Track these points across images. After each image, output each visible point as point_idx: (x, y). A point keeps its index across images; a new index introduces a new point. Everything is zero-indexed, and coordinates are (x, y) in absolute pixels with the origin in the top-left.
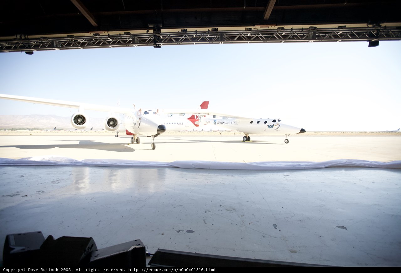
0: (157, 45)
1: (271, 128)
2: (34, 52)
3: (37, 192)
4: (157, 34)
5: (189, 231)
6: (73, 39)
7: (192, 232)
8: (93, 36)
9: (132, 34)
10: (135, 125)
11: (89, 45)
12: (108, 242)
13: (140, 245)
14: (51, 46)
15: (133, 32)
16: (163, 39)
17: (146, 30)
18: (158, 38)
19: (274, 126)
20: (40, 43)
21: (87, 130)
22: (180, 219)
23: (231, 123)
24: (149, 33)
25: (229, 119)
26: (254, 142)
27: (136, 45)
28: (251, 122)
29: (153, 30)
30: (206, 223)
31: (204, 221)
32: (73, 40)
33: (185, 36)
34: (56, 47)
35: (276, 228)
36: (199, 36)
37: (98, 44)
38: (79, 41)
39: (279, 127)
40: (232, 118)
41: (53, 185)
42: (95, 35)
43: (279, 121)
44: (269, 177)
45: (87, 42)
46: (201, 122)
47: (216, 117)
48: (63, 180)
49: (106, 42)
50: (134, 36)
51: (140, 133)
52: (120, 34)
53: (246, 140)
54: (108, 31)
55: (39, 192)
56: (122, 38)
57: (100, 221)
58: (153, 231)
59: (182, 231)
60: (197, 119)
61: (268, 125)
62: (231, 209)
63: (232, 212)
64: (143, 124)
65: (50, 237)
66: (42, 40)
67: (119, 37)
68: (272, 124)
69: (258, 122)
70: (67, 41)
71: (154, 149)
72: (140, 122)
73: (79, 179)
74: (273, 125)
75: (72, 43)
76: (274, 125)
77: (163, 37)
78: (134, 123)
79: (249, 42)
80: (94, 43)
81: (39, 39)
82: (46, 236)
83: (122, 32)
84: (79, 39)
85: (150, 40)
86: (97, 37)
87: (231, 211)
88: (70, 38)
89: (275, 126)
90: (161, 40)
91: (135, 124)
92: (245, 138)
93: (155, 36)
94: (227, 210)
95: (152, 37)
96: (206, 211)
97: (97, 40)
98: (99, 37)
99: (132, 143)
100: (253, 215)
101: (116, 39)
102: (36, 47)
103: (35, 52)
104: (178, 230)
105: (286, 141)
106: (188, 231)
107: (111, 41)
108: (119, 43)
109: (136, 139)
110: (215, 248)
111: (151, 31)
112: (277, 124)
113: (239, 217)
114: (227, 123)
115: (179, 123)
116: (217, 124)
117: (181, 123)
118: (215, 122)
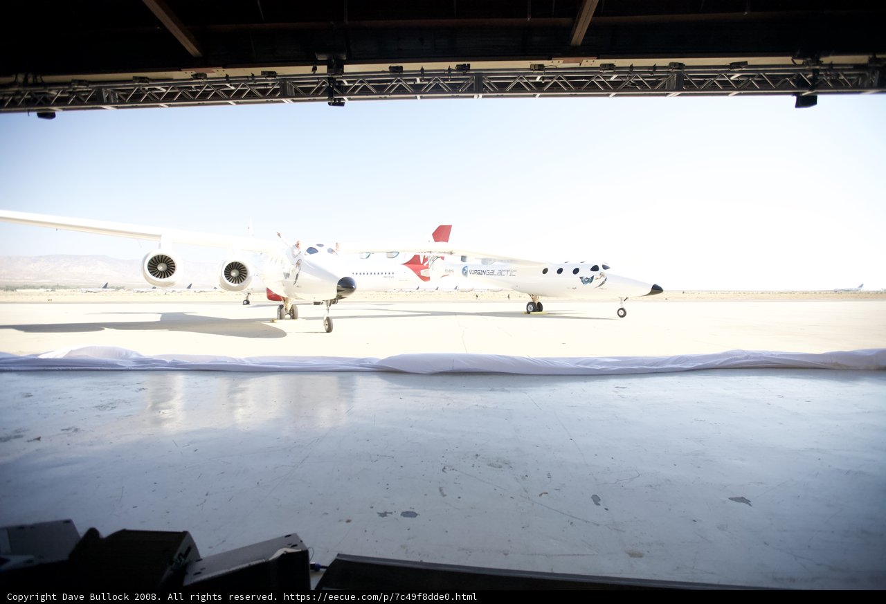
0: (335, 100)
1: (588, 284)
2: (56, 113)
3: (63, 430)
4: (336, 76)
5: (407, 512)
6: (147, 86)
7: (412, 514)
8: (191, 79)
9: (279, 76)
10: (286, 278)
11: (182, 98)
12: (224, 541)
13: (296, 545)
14: (96, 101)
15: (282, 71)
16: (349, 87)
17: (311, 67)
18: (337, 84)
19: (594, 280)
20: (70, 93)
21: (177, 290)
22: (388, 486)
23: (500, 273)
24: (317, 72)
25: (495, 263)
26: (550, 315)
27: (289, 100)
28: (545, 271)
29: (326, 67)
30: (444, 496)
31: (441, 490)
32: (147, 88)
33: (399, 81)
34: (108, 103)
35: (599, 505)
36: (429, 80)
37: (204, 96)
38: (159, 90)
39: (606, 282)
40: (502, 261)
41: (100, 413)
42: (196, 77)
43: (605, 267)
44: (584, 391)
45: (177, 93)
46: (435, 270)
47: (467, 259)
48: (124, 401)
49: (220, 92)
50: (284, 81)
51: (299, 295)
52: (253, 75)
53: (534, 311)
54: (225, 67)
55: (67, 430)
56: (258, 83)
57: (207, 495)
58: (327, 514)
59: (391, 513)
60: (425, 264)
61: (581, 278)
62: (500, 464)
63: (502, 469)
64: (304, 276)
65: (93, 533)
66: (76, 87)
67: (251, 81)
68: (590, 274)
69: (560, 271)
70: (133, 90)
71: (329, 330)
72: (297, 270)
73: (160, 400)
74: (592, 277)
75: (144, 95)
76: (594, 278)
77: (348, 82)
78: (284, 273)
79: (538, 94)
80: (194, 94)
81: (69, 84)
82: (82, 530)
83: (257, 71)
84: (159, 85)
85: (319, 89)
86: (200, 80)
87: (500, 467)
88: (140, 82)
89: (597, 279)
90: (344, 90)
91: (287, 275)
92: (531, 306)
93: (331, 80)
94: (490, 465)
95: (324, 83)
96: (445, 468)
97: (201, 88)
98: (205, 80)
99: (281, 317)
100: (549, 476)
101: (243, 86)
102: (62, 102)
103: (60, 113)
104: (382, 512)
105: (621, 313)
106: (406, 514)
107: (233, 91)
108: (251, 95)
109: (289, 309)
110: (463, 549)
111: (322, 69)
112: (602, 275)
113: (517, 479)
114: (491, 274)
115: (385, 274)
116: (469, 275)
117: (390, 273)
118: (464, 272)
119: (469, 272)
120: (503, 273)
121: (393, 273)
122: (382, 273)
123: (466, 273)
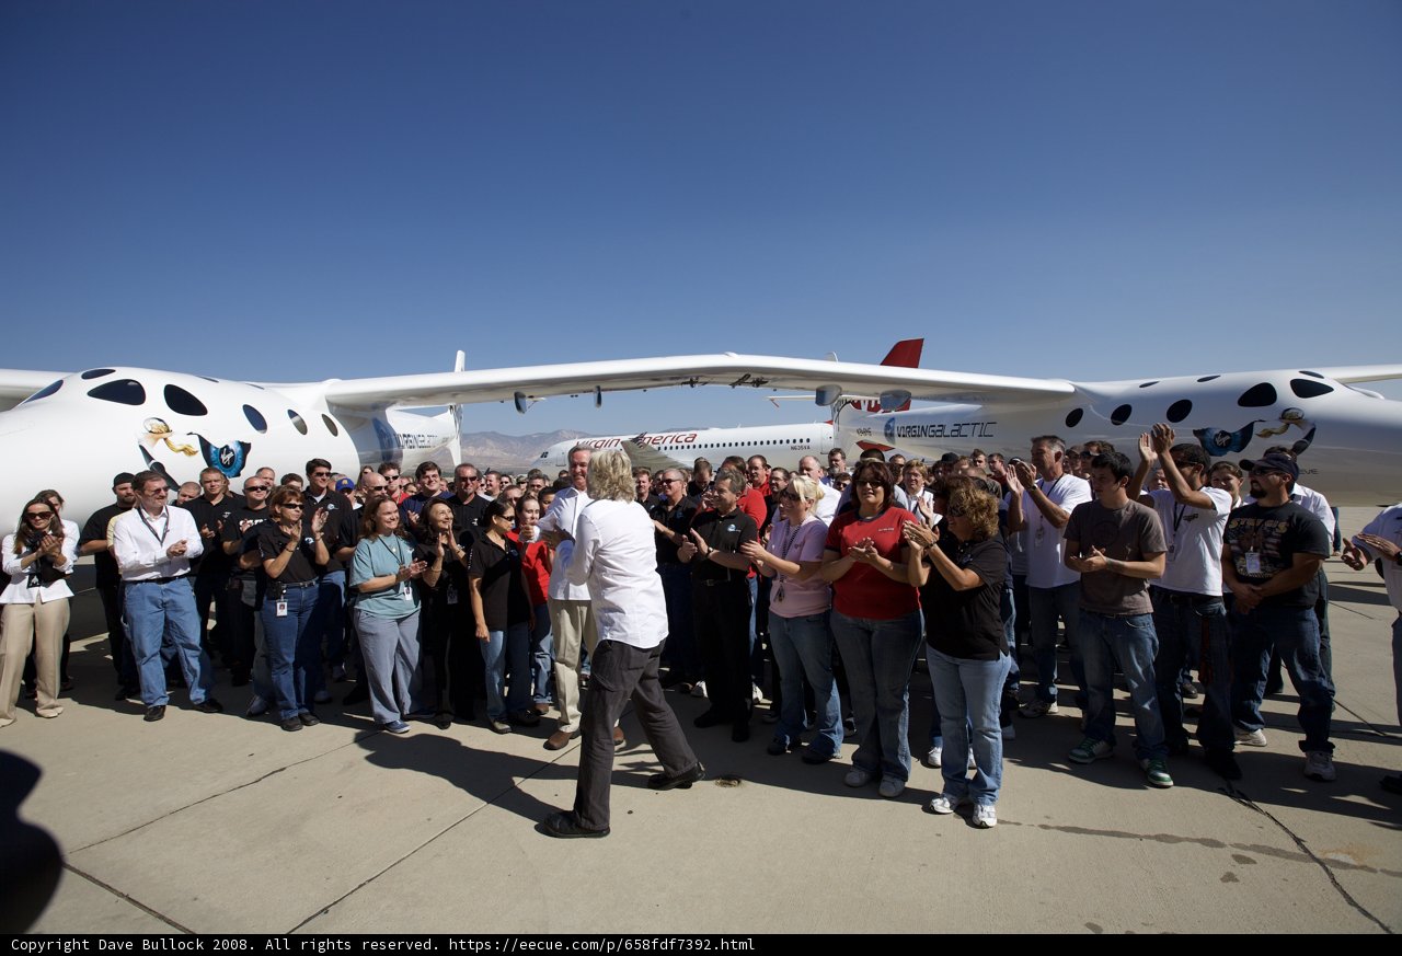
19: (1255, 440)
28: (1074, 418)
39: (1312, 446)
43: (1304, 388)
61: (1196, 432)
68: (1236, 419)
69: (1122, 413)
74: (1249, 429)
76: (1257, 429)
89: (1267, 434)
112: (1290, 418)
114: (939, 433)
115: (795, 441)
116: (897, 438)
117: (801, 441)
118: (889, 432)
119: (896, 433)
120: (964, 430)
121: (808, 440)
122: (788, 441)
123: (892, 435)
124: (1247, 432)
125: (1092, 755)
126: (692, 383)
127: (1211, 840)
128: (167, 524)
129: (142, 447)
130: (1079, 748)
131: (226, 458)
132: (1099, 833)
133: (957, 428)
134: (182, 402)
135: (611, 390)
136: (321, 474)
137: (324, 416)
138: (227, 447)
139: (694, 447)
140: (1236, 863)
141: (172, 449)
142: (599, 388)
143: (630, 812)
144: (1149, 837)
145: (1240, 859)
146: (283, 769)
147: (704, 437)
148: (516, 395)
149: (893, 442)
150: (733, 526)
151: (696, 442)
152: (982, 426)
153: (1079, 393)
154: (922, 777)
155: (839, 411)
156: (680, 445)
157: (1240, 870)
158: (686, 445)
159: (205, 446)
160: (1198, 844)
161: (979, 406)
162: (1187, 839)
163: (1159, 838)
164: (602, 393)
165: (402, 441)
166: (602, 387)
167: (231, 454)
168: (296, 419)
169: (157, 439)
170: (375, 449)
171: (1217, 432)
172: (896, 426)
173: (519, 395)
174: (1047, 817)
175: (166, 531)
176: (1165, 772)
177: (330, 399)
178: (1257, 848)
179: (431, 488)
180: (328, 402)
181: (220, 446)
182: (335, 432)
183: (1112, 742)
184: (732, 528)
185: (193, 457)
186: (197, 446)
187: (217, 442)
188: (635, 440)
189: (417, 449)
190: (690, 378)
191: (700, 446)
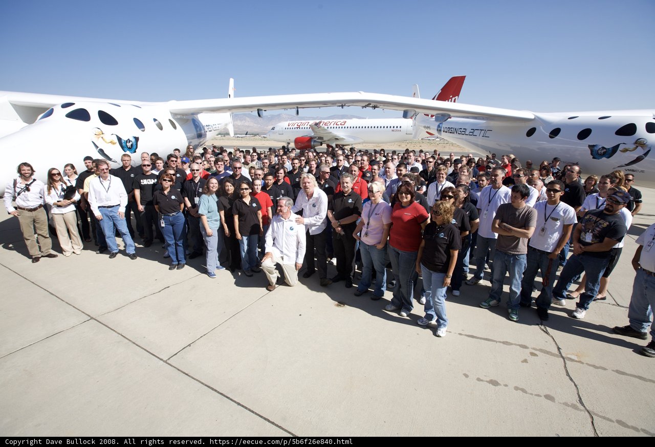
1: (604, 159)
19: (617, 152)
23: (472, 133)
28: (531, 132)
39: (646, 159)
43: (652, 128)
61: (589, 146)
68: (613, 141)
69: (555, 132)
76: (621, 148)
89: (625, 151)
112: (640, 143)
114: (463, 133)
115: (394, 127)
116: (442, 132)
117: (397, 127)
118: (439, 129)
119: (442, 129)
120: (476, 133)
121: (400, 127)
122: (390, 127)
123: (440, 130)
124: (615, 149)
125: (489, 305)
126: (342, 106)
127: (525, 346)
128: (110, 183)
129: (93, 142)
130: (485, 302)
131: (129, 145)
132: (481, 338)
133: (472, 131)
134: (107, 119)
135: (303, 108)
136: (173, 161)
137: (170, 120)
138: (129, 139)
139: (345, 127)
140: (530, 355)
141: (106, 142)
142: (297, 107)
143: (300, 315)
144: (500, 342)
145: (532, 354)
146: (169, 287)
147: (351, 122)
148: (258, 110)
149: (441, 134)
150: (351, 200)
151: (346, 125)
152: (485, 132)
153: (536, 119)
154: (418, 309)
155: (416, 116)
156: (338, 126)
157: (531, 359)
158: (341, 126)
159: (119, 139)
160: (518, 347)
161: (485, 121)
162: (515, 344)
163: (504, 343)
164: (299, 109)
165: (206, 128)
166: (299, 106)
167: (131, 143)
168: (157, 122)
169: (99, 138)
170: (194, 133)
171: (600, 147)
172: (443, 126)
173: (259, 110)
174: (463, 330)
175: (109, 187)
176: (516, 314)
177: (172, 111)
178: (541, 350)
179: (220, 170)
180: (171, 113)
181: (126, 139)
182: (175, 127)
183: (499, 300)
184: (350, 201)
185: (115, 145)
186: (116, 140)
187: (124, 138)
188: (316, 124)
189: (213, 131)
190: (343, 104)
191: (348, 127)
